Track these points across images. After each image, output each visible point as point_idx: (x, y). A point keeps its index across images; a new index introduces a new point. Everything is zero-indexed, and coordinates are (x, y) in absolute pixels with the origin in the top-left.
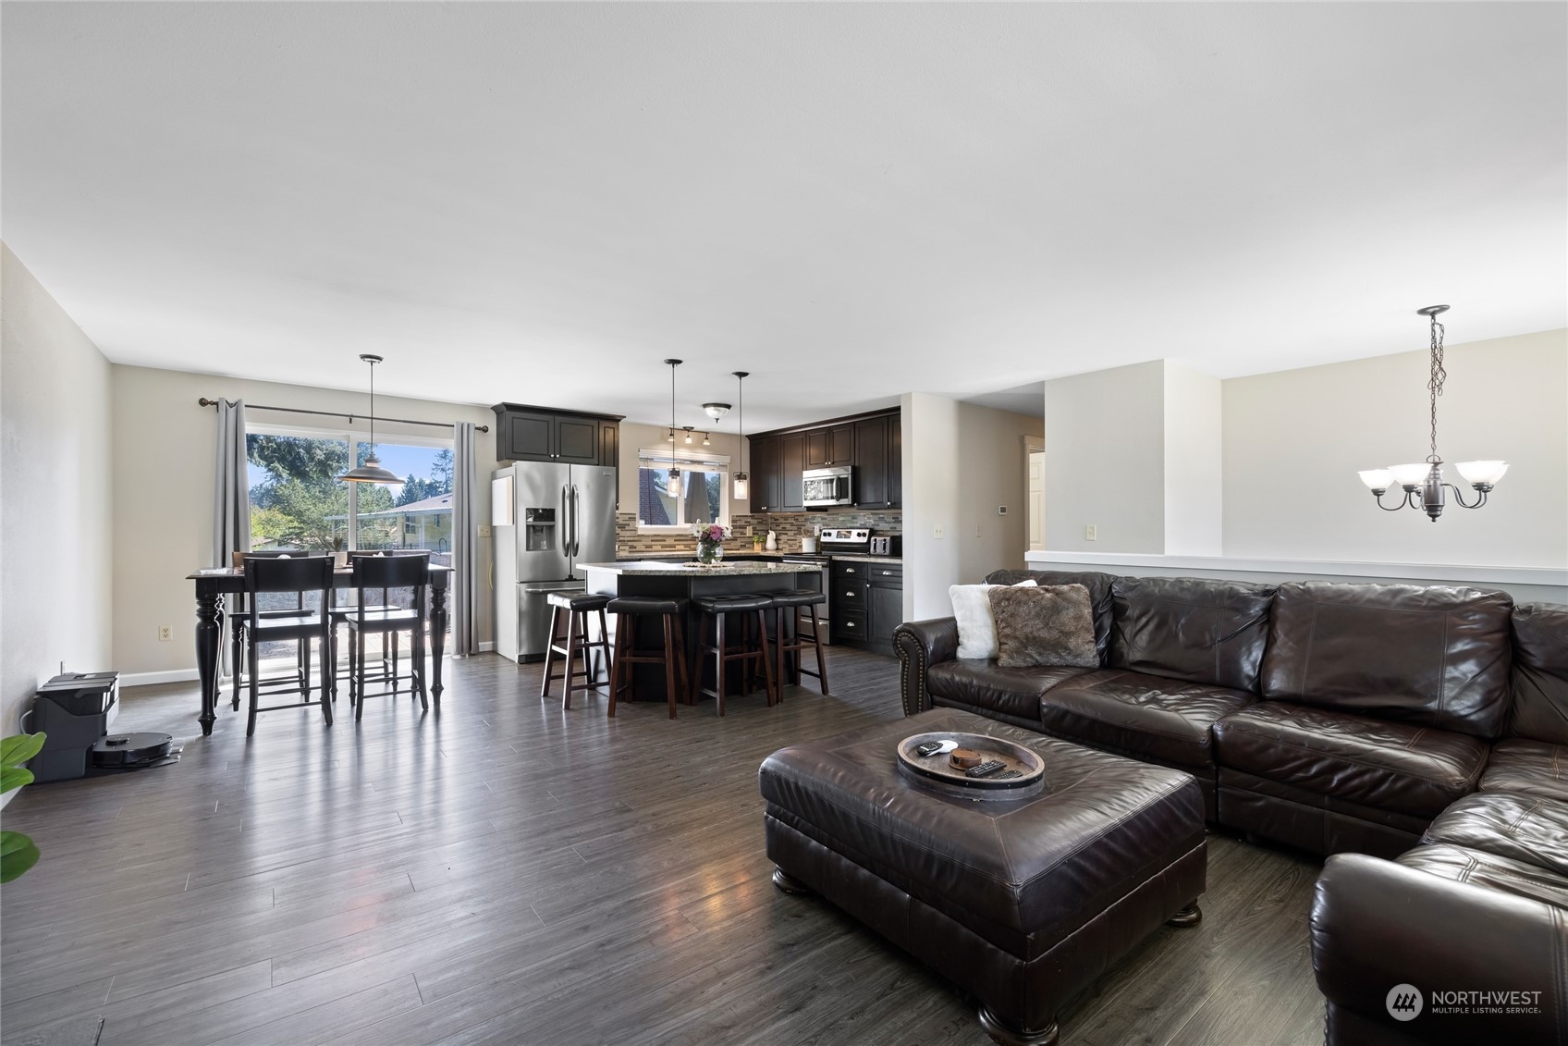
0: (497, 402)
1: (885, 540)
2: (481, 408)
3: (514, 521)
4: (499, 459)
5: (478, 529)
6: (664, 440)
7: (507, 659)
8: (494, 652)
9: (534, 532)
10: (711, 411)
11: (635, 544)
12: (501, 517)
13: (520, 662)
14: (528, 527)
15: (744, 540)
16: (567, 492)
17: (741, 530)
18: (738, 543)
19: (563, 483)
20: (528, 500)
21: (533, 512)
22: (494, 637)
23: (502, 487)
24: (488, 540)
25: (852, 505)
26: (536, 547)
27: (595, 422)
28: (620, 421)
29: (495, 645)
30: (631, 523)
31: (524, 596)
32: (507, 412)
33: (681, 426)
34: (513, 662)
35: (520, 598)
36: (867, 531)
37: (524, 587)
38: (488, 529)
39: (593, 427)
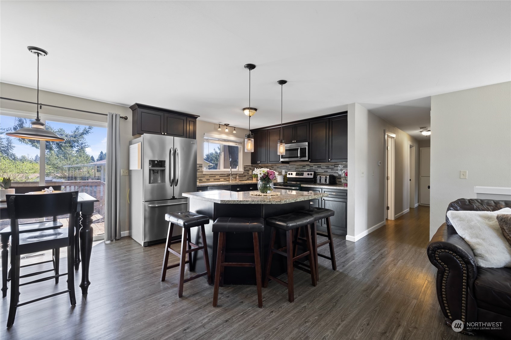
0: (132, 103)
1: (326, 177)
2: (123, 106)
3: (142, 167)
4: (133, 135)
5: (121, 171)
6: (216, 130)
7: (137, 242)
8: (130, 237)
9: (153, 173)
10: (247, 112)
11: (202, 178)
12: (135, 165)
13: (145, 246)
14: (150, 170)
15: (248, 176)
16: (172, 152)
17: (247, 172)
18: (246, 178)
19: (169, 146)
20: (150, 156)
21: (152, 163)
22: (130, 228)
23: (135, 149)
24: (127, 178)
25: (308, 161)
26: (155, 181)
27: (185, 118)
28: (197, 118)
29: (130, 233)
30: (200, 168)
31: (147, 208)
32: (137, 108)
33: (223, 123)
34: (140, 245)
35: (145, 210)
36: (313, 173)
37: (147, 203)
38: (127, 171)
39: (184, 120)
